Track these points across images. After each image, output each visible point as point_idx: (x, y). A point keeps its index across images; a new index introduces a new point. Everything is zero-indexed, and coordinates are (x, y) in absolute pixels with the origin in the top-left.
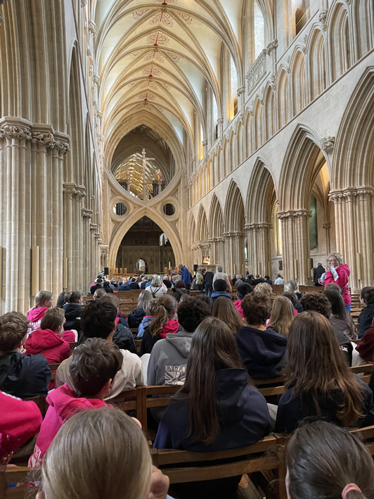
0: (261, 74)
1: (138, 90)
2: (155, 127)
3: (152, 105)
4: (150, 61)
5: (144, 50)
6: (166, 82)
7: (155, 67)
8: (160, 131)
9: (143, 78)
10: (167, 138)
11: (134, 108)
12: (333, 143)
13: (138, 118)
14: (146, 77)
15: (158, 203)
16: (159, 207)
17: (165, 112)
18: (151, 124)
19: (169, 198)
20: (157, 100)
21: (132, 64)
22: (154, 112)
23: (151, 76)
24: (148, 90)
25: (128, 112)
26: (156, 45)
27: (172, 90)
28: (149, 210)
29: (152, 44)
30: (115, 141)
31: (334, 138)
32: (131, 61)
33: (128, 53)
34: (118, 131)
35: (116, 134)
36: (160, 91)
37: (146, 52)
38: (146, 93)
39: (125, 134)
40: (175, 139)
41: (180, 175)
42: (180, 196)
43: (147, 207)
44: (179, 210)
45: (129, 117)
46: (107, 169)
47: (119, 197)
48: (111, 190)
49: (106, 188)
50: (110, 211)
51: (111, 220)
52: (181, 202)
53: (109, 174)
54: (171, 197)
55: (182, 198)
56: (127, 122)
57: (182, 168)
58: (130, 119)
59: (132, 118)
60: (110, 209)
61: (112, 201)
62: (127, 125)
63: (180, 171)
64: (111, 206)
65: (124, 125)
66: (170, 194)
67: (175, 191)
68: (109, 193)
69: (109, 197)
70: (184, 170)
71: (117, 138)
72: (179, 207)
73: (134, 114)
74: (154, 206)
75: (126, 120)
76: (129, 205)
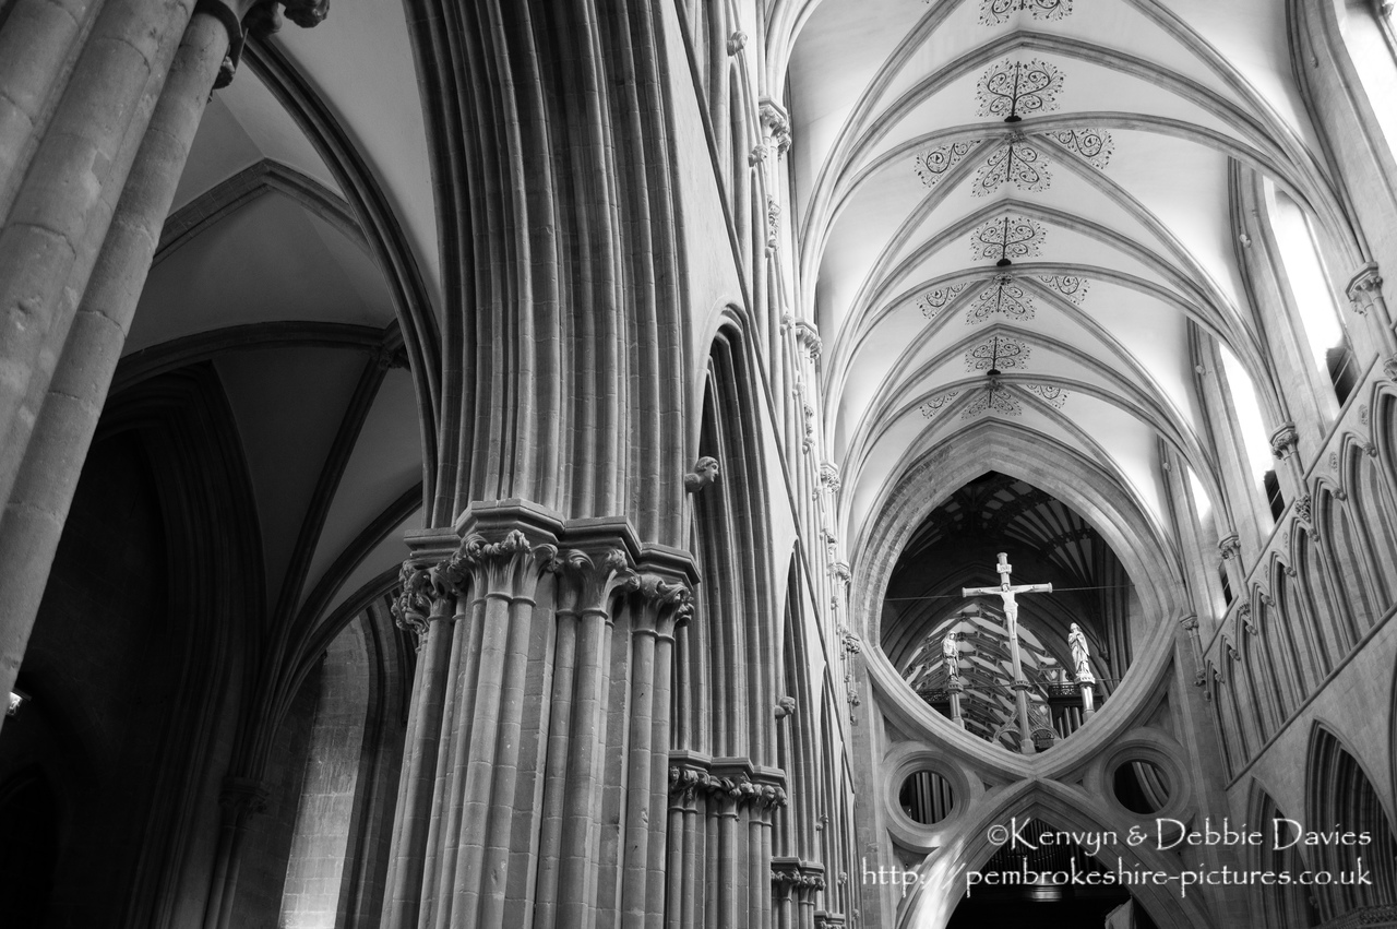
1: (959, 328)
2: (1037, 471)
3: (1021, 387)
4: (998, 193)
7: (1018, 218)
8: (1059, 484)
9: (974, 271)
11: (951, 410)
13: (972, 448)
14: (986, 269)
15: (1088, 760)
16: (1096, 776)
19: (1132, 737)
20: (1036, 360)
22: (1028, 417)
23: (1004, 261)
24: (997, 326)
25: (928, 431)
26: (1013, 117)
28: (1051, 794)
30: (890, 536)
34: (900, 500)
35: (892, 511)
36: (1043, 316)
39: (926, 508)
41: (1167, 638)
42: (1182, 724)
43: (1042, 780)
44: (1187, 786)
45: (935, 448)
46: (867, 641)
47: (917, 747)
48: (885, 719)
49: (865, 710)
50: (884, 807)
51: (890, 846)
52: (1193, 748)
53: (876, 658)
54: (1143, 729)
55: (1190, 730)
56: (932, 467)
57: (1171, 610)
58: (941, 455)
59: (946, 451)
60: (887, 799)
61: (893, 766)
62: (930, 479)
63: (1164, 623)
64: (887, 787)
65: (918, 478)
66: (1139, 718)
67: (1157, 704)
68: (877, 730)
69: (879, 750)
70: (1182, 613)
71: (896, 525)
72: (1185, 773)
73: (952, 437)
74: (1075, 773)
75: (927, 459)
76: (964, 776)
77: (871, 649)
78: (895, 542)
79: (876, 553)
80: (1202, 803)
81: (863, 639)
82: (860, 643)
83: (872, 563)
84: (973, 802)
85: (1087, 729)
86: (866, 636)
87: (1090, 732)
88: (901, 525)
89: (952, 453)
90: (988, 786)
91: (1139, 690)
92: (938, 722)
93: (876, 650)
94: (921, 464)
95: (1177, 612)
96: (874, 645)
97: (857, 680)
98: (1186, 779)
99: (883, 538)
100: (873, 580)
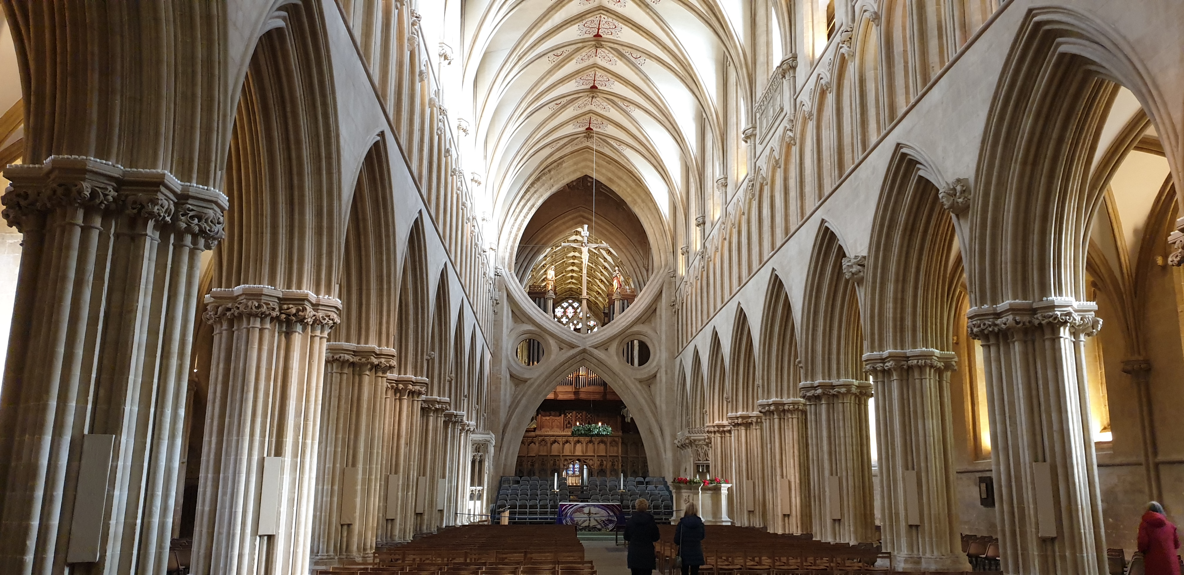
0: (778, 109)
1: (570, 112)
2: (610, 180)
3: (604, 139)
4: (591, 62)
5: (574, 47)
6: (624, 99)
7: (599, 73)
8: (621, 189)
9: (577, 92)
10: (635, 202)
11: (565, 145)
12: (863, 266)
13: (576, 164)
14: (584, 91)
15: (612, 339)
16: (613, 348)
17: (628, 153)
18: (603, 174)
19: (635, 329)
20: (611, 130)
21: (550, 72)
22: (607, 151)
23: (594, 87)
24: (590, 112)
25: (551, 155)
26: (598, 35)
27: (637, 114)
28: (591, 355)
29: (591, 36)
30: (526, 209)
31: (864, 257)
32: (550, 66)
33: (540, 57)
35: (528, 197)
36: (614, 114)
37: (578, 50)
38: (587, 117)
39: (547, 195)
40: (650, 205)
41: (661, 280)
42: (661, 323)
43: (588, 348)
44: (658, 355)
45: (555, 161)
46: (507, 269)
47: (529, 327)
48: (512, 311)
49: (502, 307)
50: (507, 356)
51: (508, 376)
52: (664, 337)
53: (511, 279)
54: (641, 325)
55: (664, 328)
56: (552, 173)
57: (666, 265)
58: (558, 166)
59: (561, 164)
60: (509, 353)
61: (514, 335)
62: (551, 179)
63: (661, 271)
64: (510, 347)
65: (544, 178)
66: (639, 320)
67: (651, 312)
68: (508, 317)
69: (507, 327)
70: (670, 269)
71: (529, 205)
72: (658, 348)
73: (565, 156)
74: (604, 345)
75: (550, 167)
76: (550, 343)
77: (508, 273)
78: (528, 213)
79: (516, 220)
80: (663, 363)
81: (504, 268)
82: (503, 270)
83: (513, 225)
84: (553, 357)
85: (614, 323)
86: (506, 266)
87: (615, 325)
88: (532, 204)
89: (564, 165)
90: (561, 349)
91: (642, 307)
92: (540, 315)
93: (511, 274)
94: (546, 170)
95: (668, 267)
96: (510, 271)
97: (499, 291)
98: (658, 351)
99: (521, 211)
100: (513, 235)
